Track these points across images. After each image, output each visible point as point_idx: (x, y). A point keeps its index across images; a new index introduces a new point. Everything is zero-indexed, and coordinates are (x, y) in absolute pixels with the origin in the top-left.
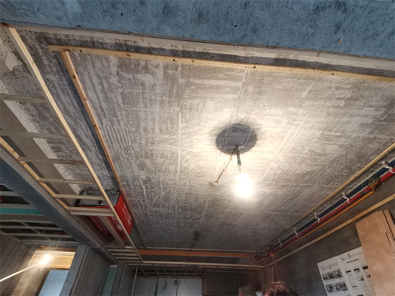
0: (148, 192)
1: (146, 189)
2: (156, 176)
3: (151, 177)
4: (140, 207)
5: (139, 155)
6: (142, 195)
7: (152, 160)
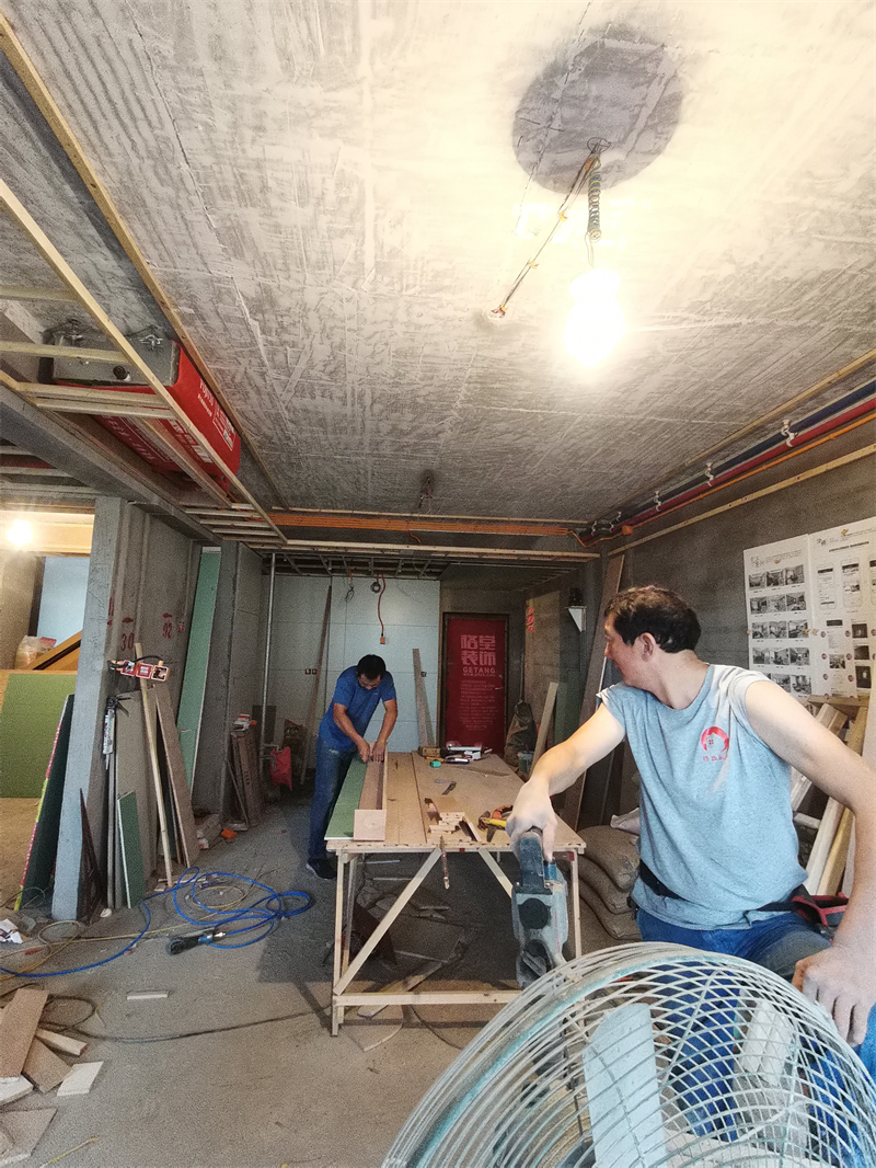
0: (272, 343)
1: (263, 332)
2: (292, 284)
3: (273, 285)
4: (252, 394)
5: (213, 184)
6: (254, 353)
7: (269, 213)
